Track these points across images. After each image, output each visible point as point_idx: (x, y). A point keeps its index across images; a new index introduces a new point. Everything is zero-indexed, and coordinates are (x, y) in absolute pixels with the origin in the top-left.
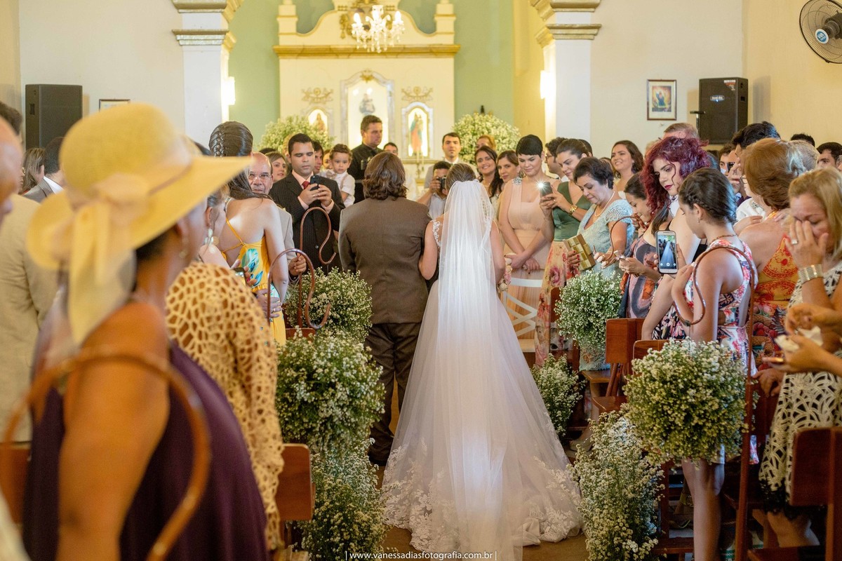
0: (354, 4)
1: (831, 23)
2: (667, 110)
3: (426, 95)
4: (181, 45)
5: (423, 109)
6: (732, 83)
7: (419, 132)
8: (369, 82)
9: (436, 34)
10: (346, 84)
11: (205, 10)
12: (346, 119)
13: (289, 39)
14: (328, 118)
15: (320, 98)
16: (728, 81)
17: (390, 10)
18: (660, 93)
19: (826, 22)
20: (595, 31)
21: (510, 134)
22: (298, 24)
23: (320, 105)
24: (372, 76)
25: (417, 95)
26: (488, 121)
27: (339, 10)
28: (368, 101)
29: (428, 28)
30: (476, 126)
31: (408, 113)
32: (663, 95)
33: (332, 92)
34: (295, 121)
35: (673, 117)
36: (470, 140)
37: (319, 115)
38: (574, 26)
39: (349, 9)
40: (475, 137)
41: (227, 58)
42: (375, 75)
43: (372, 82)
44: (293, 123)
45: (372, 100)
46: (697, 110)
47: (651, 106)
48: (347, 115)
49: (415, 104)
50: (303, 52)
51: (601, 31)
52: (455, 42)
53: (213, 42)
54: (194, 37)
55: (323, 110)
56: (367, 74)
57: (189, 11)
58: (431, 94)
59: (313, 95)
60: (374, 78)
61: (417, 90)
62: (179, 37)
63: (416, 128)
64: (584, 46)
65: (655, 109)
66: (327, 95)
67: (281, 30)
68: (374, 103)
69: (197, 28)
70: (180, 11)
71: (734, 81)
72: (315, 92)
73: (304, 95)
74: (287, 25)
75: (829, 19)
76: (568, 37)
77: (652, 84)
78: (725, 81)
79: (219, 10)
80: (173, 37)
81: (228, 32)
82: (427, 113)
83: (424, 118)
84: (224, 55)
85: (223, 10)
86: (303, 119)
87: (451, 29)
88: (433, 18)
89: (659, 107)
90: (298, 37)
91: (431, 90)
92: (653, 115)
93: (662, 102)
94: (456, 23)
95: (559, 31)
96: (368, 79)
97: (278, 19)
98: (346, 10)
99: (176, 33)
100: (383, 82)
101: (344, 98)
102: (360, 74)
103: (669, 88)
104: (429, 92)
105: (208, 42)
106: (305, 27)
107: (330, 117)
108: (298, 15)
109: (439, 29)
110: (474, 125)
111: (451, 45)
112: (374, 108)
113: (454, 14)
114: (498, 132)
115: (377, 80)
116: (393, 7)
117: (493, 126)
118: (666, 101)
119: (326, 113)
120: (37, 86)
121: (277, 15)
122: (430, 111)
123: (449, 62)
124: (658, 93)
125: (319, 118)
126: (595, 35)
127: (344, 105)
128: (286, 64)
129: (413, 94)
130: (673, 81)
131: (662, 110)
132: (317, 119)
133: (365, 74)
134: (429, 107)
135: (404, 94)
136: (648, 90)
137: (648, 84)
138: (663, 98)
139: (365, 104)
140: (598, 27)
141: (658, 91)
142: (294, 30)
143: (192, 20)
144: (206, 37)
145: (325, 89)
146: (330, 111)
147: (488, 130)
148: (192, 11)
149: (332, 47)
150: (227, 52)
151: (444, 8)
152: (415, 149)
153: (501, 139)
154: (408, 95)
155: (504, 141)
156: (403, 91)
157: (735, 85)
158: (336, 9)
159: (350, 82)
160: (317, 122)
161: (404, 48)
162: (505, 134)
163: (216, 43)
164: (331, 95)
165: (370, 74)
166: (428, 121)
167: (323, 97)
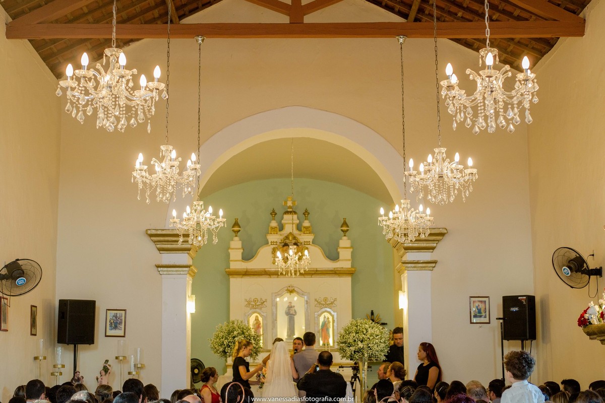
0: (281, 240)
1: (572, 263)
2: (483, 317)
3: (332, 303)
4: (161, 274)
5: (330, 313)
6: (523, 299)
7: (327, 329)
8: (292, 294)
9: (339, 261)
10: (276, 296)
11: (177, 252)
12: (276, 320)
13: (237, 264)
14: (263, 319)
15: (258, 305)
16: (521, 298)
17: (307, 244)
18: (479, 306)
19: (569, 262)
20: (434, 265)
21: (382, 333)
22: (242, 253)
23: (257, 310)
24: (294, 290)
25: (325, 303)
26: (366, 324)
27: (271, 244)
28: (291, 307)
29: (333, 256)
30: (358, 327)
31: (320, 315)
32: (481, 307)
33: (266, 301)
34: (236, 323)
35: (488, 321)
36: (354, 337)
37: (257, 316)
38: (419, 262)
39: (278, 244)
40: (357, 335)
41: (191, 282)
42: (296, 289)
43: (294, 294)
44: (235, 325)
45: (294, 306)
46: (502, 317)
47: (472, 315)
48: (276, 318)
49: (323, 310)
50: (246, 273)
51: (437, 265)
52: (352, 266)
53: (182, 273)
54: (169, 269)
55: (259, 314)
56: (291, 289)
57: (167, 252)
58: (335, 302)
59: (253, 303)
60: (295, 291)
61: (326, 299)
62: (159, 269)
63: (325, 326)
64: (426, 275)
65: (475, 316)
66: (263, 303)
67: (231, 259)
68: (296, 308)
69: (172, 263)
70: (161, 252)
71: (525, 298)
72: (254, 301)
73: (247, 303)
74: (236, 254)
75: (571, 260)
76: (415, 269)
77: (472, 299)
78: (519, 298)
79: (186, 252)
80: (156, 269)
81: (191, 266)
82: (333, 316)
83: (331, 320)
84: (189, 280)
85: (189, 252)
86: (242, 322)
87: (350, 257)
88: (337, 249)
89: (478, 315)
90: (243, 263)
91: (335, 300)
92: (474, 320)
93: (480, 312)
94: (352, 253)
95: (409, 265)
96: (291, 292)
97: (230, 251)
98: (276, 244)
99: (158, 267)
100: (301, 294)
101: (275, 305)
102: (286, 288)
103: (485, 302)
104: (335, 301)
105: (178, 272)
106: (248, 256)
107: (264, 318)
108: (243, 248)
109: (341, 257)
110: (357, 327)
111: (349, 268)
112: (295, 312)
113: (352, 247)
114: (373, 331)
115: (298, 293)
116: (309, 242)
117: (370, 327)
118: (482, 311)
119: (262, 316)
120: (67, 301)
121: (229, 248)
122: (335, 314)
123: (348, 280)
124: (477, 305)
125: (257, 319)
126: (434, 267)
127: (274, 310)
128: (234, 281)
129: (323, 303)
130: (487, 297)
131: (481, 316)
132: (256, 320)
133: (289, 288)
134: (334, 312)
135: (316, 302)
136: (470, 303)
137: (470, 299)
138: (480, 309)
139: (289, 310)
140: (435, 262)
141: (477, 304)
142: (240, 258)
143: (168, 258)
144: (177, 269)
145: (261, 299)
146: (265, 314)
147: (366, 330)
148: (169, 252)
149: (266, 270)
150: (191, 278)
151: (345, 242)
152: (324, 342)
153: (375, 336)
154: (319, 303)
155: (377, 338)
156: (316, 300)
157: (526, 301)
158: (270, 244)
159: (279, 294)
160: (255, 322)
161: (317, 271)
162: (378, 333)
163: (184, 273)
164: (265, 303)
165: (292, 289)
166: (334, 321)
167: (260, 305)
